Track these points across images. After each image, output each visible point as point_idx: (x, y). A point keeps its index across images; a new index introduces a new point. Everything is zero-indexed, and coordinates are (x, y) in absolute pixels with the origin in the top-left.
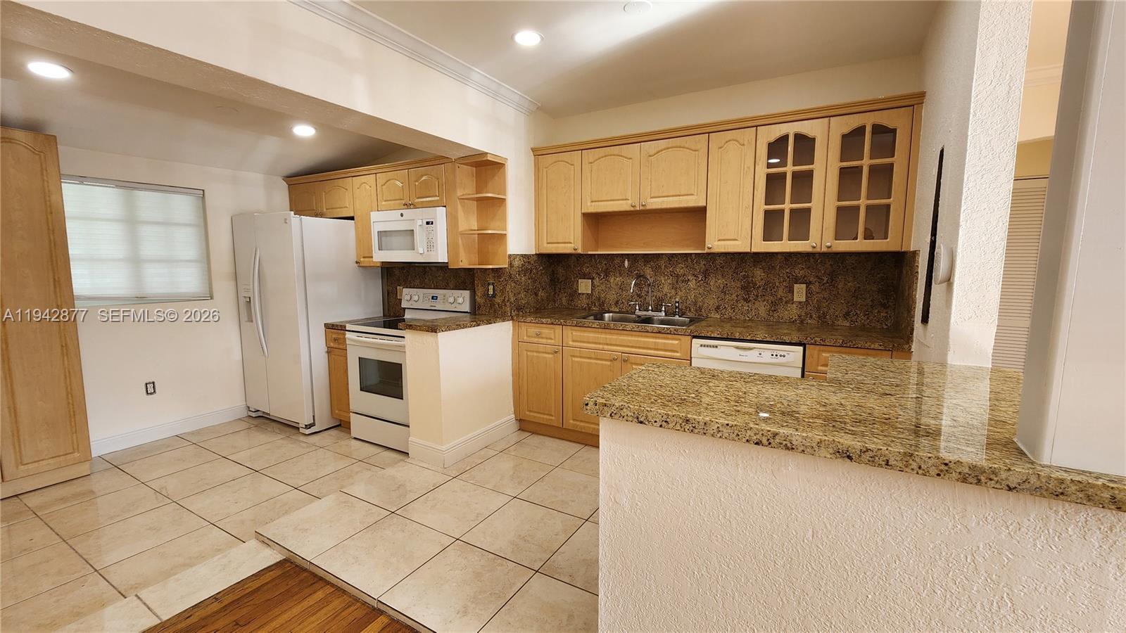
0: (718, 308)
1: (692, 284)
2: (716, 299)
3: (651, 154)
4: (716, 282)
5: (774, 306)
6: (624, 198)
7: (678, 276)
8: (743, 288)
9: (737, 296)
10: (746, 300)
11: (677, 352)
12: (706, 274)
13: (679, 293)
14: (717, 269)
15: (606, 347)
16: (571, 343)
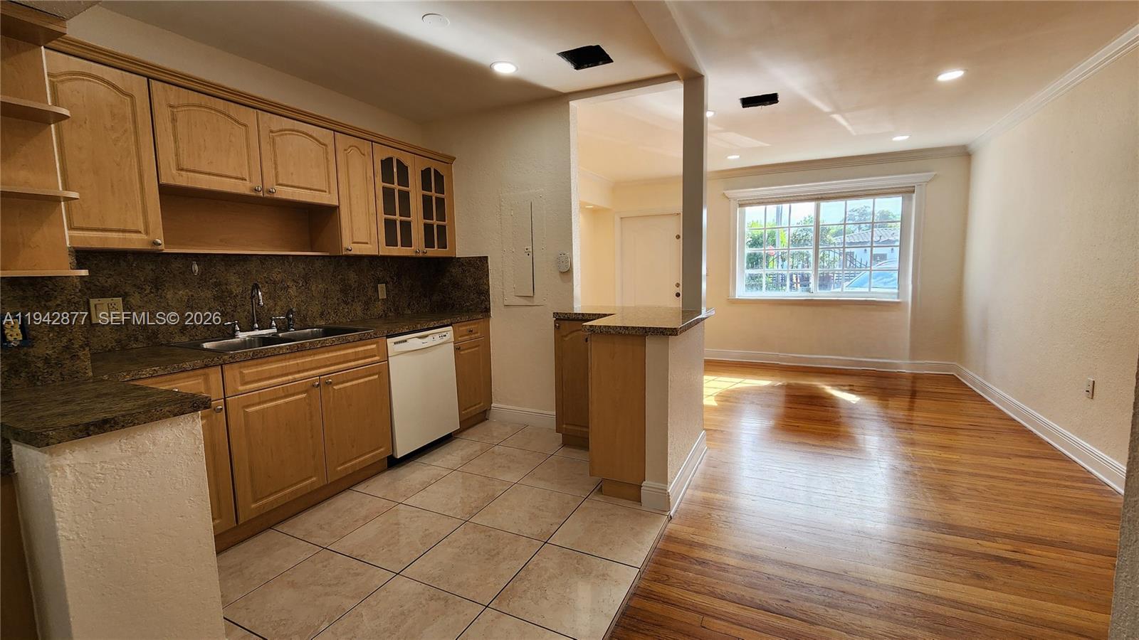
0: (322, 314)
1: (293, 291)
2: (319, 306)
3: (274, 129)
4: (317, 287)
5: (367, 304)
6: (240, 176)
7: (274, 283)
8: (342, 291)
9: (338, 299)
10: (346, 303)
11: (375, 356)
12: (306, 279)
13: (279, 303)
14: (317, 273)
15: (297, 376)
16: (241, 388)
